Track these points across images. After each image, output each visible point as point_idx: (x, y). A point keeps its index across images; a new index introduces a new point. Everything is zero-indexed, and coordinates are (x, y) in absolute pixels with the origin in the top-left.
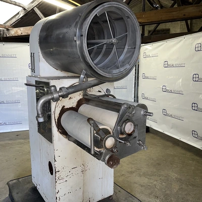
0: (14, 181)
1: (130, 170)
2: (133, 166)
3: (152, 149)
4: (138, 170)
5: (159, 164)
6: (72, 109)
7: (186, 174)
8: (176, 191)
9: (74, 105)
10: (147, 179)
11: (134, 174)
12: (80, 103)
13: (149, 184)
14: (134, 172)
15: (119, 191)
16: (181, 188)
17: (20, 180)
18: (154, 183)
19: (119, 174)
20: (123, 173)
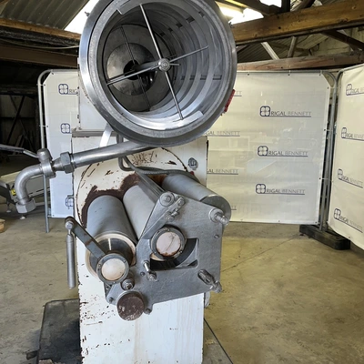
0: (57, 303)
1: (273, 320)
2: (282, 314)
3: (339, 285)
4: (291, 323)
5: (340, 320)
9: (117, 186)
10: (299, 347)
11: (278, 331)
13: (298, 358)
14: (278, 327)
15: (220, 360)
17: (67, 302)
18: (312, 358)
19: (246, 325)
20: (256, 324)
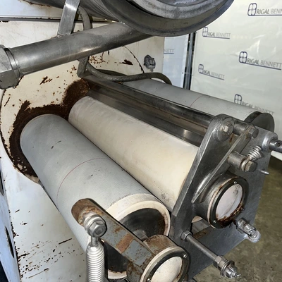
6: (50, 109)
7: (273, 215)
8: (258, 252)
9: (58, 99)
12: (73, 94)
16: (269, 244)
